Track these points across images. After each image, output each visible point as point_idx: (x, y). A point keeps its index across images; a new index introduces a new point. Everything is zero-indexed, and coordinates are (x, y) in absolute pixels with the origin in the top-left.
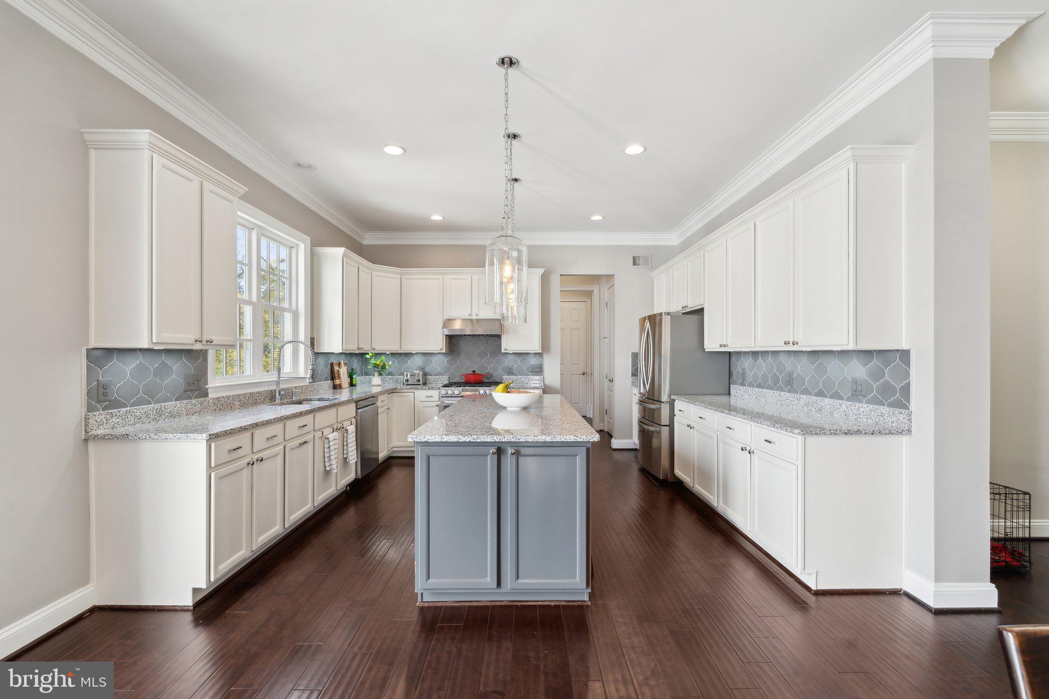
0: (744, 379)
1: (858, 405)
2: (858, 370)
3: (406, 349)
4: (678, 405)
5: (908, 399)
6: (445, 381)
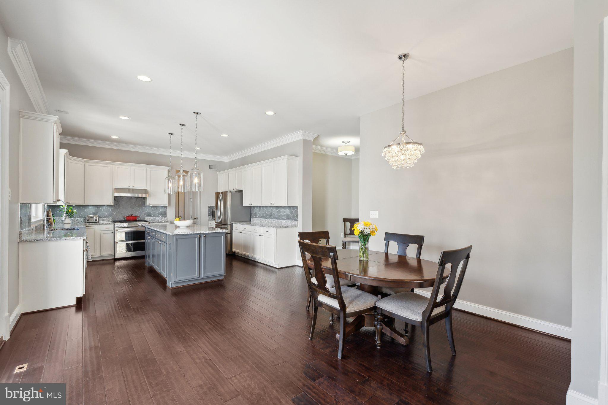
0: (256, 215)
1: (288, 220)
2: (288, 212)
3: (87, 203)
4: (234, 225)
5: (297, 218)
6: (110, 220)
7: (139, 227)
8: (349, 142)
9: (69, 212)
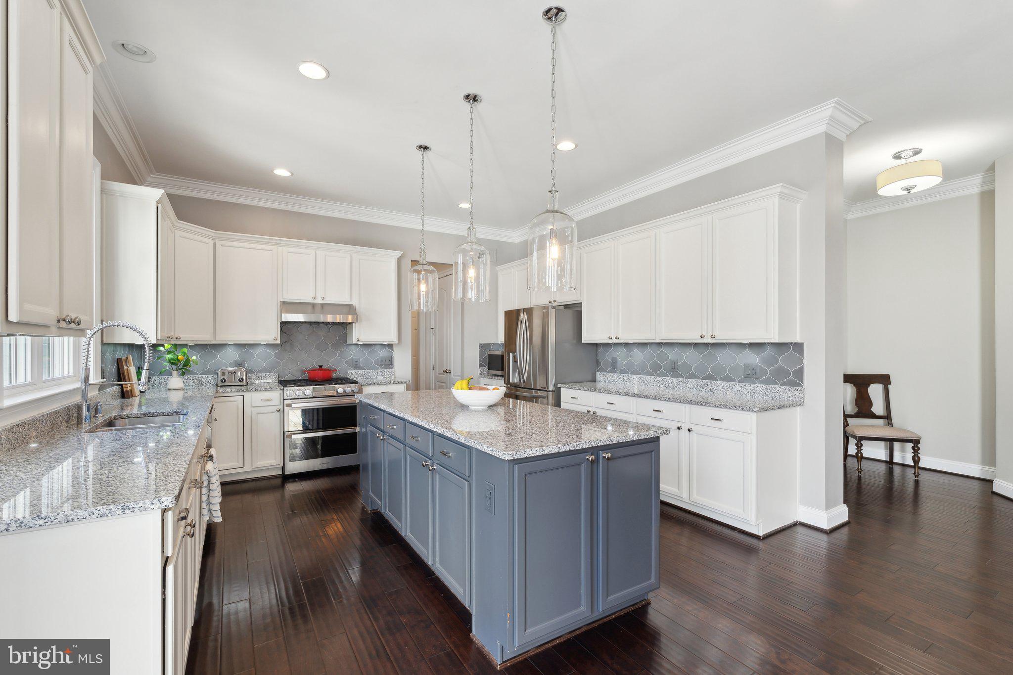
0: (614, 367)
1: (752, 385)
2: (751, 358)
3: (220, 338)
4: (564, 391)
5: (801, 379)
6: (271, 379)
7: (339, 395)
8: (917, 152)
9: (179, 360)
